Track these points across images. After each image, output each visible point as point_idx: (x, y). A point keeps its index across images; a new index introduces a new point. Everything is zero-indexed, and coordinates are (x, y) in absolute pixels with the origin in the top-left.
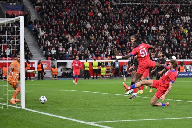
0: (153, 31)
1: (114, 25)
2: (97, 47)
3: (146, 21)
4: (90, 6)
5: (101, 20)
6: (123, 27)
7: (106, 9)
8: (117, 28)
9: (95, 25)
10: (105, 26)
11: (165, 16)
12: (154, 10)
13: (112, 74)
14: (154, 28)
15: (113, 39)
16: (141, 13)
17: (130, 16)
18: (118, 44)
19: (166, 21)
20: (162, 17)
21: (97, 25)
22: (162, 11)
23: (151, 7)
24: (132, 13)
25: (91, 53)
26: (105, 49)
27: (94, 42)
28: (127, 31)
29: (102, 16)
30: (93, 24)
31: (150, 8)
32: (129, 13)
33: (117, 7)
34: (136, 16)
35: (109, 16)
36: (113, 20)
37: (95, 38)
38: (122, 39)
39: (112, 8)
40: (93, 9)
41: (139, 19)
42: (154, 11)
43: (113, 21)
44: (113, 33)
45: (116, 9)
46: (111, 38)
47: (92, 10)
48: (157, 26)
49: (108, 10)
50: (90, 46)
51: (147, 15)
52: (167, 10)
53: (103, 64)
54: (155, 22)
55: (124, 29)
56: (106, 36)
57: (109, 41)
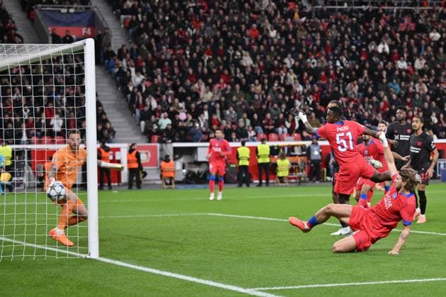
0: (401, 71)
1: (306, 59)
2: (267, 111)
3: (383, 47)
4: (252, 15)
5: (278, 47)
6: (331, 62)
7: (289, 20)
8: (315, 65)
9: (264, 59)
10: (287, 60)
11: (428, 36)
12: (403, 22)
13: (303, 174)
14: (402, 64)
15: (306, 91)
16: (370, 29)
17: (346, 36)
18: (318, 104)
19: (431, 47)
20: (421, 38)
21: (268, 58)
22: (422, 25)
23: (394, 15)
24: (349, 30)
25: (253, 124)
26: (286, 116)
27: (261, 99)
28: (338, 72)
29: (279, 37)
30: (258, 57)
31: (392, 19)
32: (343, 29)
33: (314, 14)
34: (359, 38)
35: (295, 36)
36: (304, 46)
37: (263, 88)
38: (328, 92)
39: (304, 19)
40: (258, 21)
41: (367, 44)
42: (402, 24)
43: (304, 50)
44: (305, 78)
45: (312, 20)
46: (300, 88)
47: (255, 23)
48: (411, 60)
49: (294, 23)
50: (252, 108)
51: (387, 35)
52: (434, 22)
53: (281, 150)
54: (406, 50)
55: (331, 67)
56: (288, 83)
57: (297, 96)
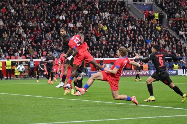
0: (70, 28)
1: (28, 22)
2: (10, 46)
3: (62, 17)
4: (3, 2)
5: (15, 17)
6: (39, 24)
7: (20, 5)
8: (32, 25)
9: (8, 22)
10: (19, 23)
11: (82, 12)
12: (71, 6)
13: (27, 74)
14: (71, 25)
15: (27, 37)
16: (57, 9)
17: (46, 12)
18: (33, 42)
19: (84, 17)
20: (80, 13)
21: (11, 22)
22: (79, 7)
23: (67, 3)
24: (47, 9)
25: (4, 52)
26: (19, 48)
27: (7, 40)
28: (42, 28)
29: (15, 13)
30: (6, 22)
31: (66, 4)
32: (44, 9)
33: (31, 2)
34: (51, 13)
35: (22, 12)
36: (27, 16)
37: (8, 36)
38: (38, 37)
39: (27, 4)
40: (6, 5)
41: (55, 16)
42: (71, 7)
43: (27, 18)
44: (27, 31)
45: (30, 5)
46: (25, 36)
47: (5, 6)
48: (75, 23)
49: (22, 6)
50: (3, 44)
51: (64, 12)
52: (85, 6)
53: (17, 63)
54: (72, 18)
55: (39, 26)
56: (19, 33)
57: (24, 39)
